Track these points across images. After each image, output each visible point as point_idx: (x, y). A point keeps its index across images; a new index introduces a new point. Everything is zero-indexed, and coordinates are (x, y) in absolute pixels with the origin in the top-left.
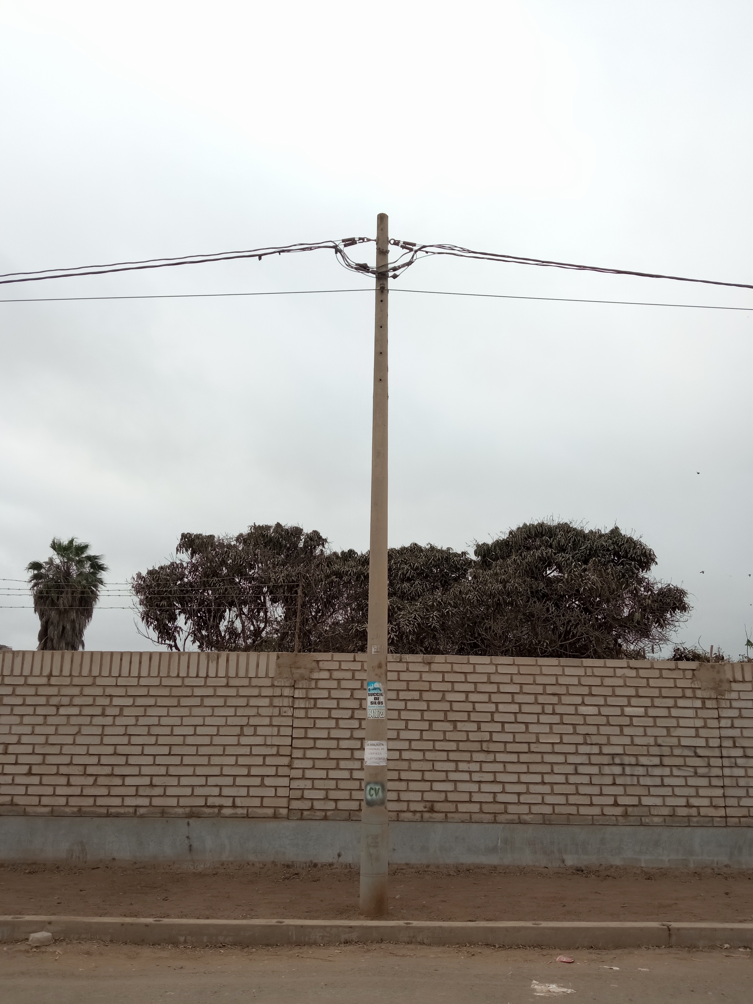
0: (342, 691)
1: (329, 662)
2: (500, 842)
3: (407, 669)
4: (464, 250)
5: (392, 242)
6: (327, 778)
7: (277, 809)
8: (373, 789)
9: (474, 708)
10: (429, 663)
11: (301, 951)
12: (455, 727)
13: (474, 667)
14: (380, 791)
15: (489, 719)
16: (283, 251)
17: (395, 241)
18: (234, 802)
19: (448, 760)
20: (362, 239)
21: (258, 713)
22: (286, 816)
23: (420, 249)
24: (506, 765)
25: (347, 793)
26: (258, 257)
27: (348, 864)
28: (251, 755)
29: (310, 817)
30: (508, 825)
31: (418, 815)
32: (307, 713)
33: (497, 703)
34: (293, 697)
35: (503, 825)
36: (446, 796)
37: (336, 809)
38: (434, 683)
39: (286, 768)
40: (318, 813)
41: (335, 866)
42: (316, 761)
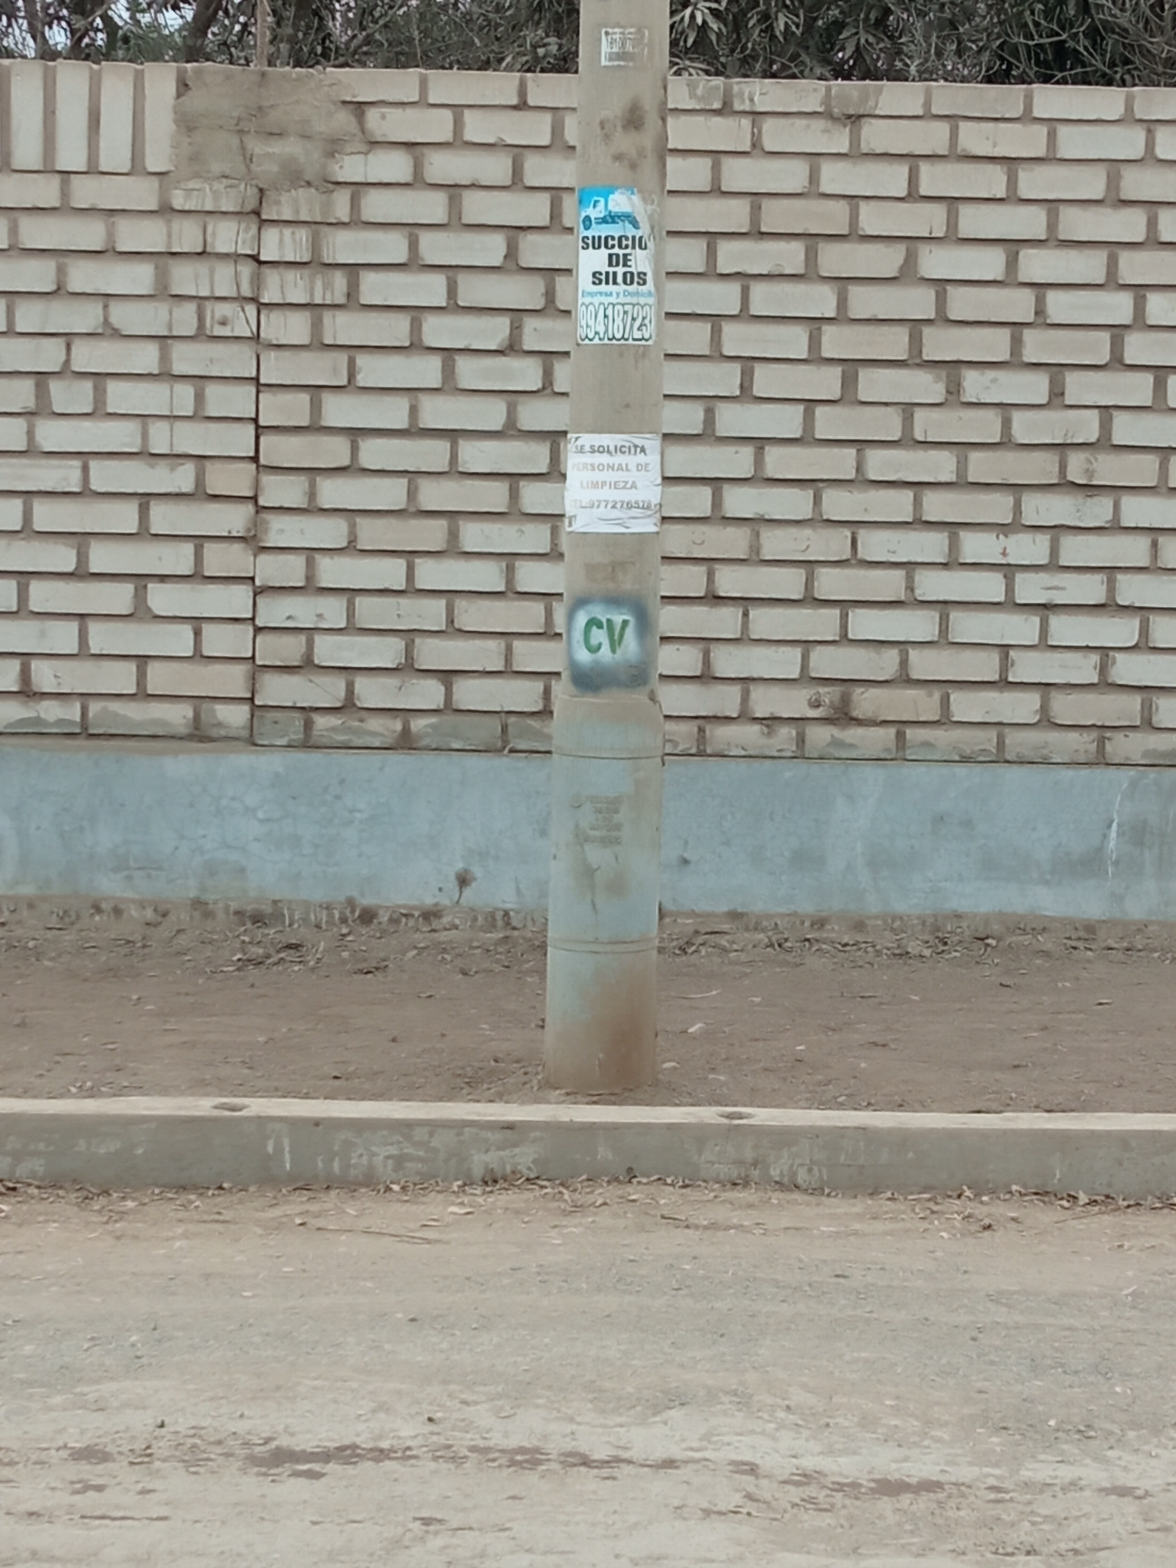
0: (469, 237)
1: (409, 111)
2: (1113, 834)
3: (754, 145)
6: (411, 590)
7: (205, 706)
8: (600, 626)
9: (1040, 312)
10: (855, 119)
11: (314, 1207)
12: (954, 389)
13: (1052, 136)
14: (630, 632)
15: (1103, 357)
18: (25, 675)
19: (920, 523)
21: (106, 322)
22: (245, 733)
24: (1162, 540)
25: (495, 646)
27: (499, 915)
28: (86, 493)
29: (341, 738)
30: (1152, 773)
31: (786, 733)
32: (317, 326)
33: (1140, 290)
34: (255, 258)
35: (1132, 772)
36: (904, 663)
37: (449, 708)
38: (873, 203)
39: (237, 547)
40: (375, 724)
41: (446, 920)
42: (362, 522)
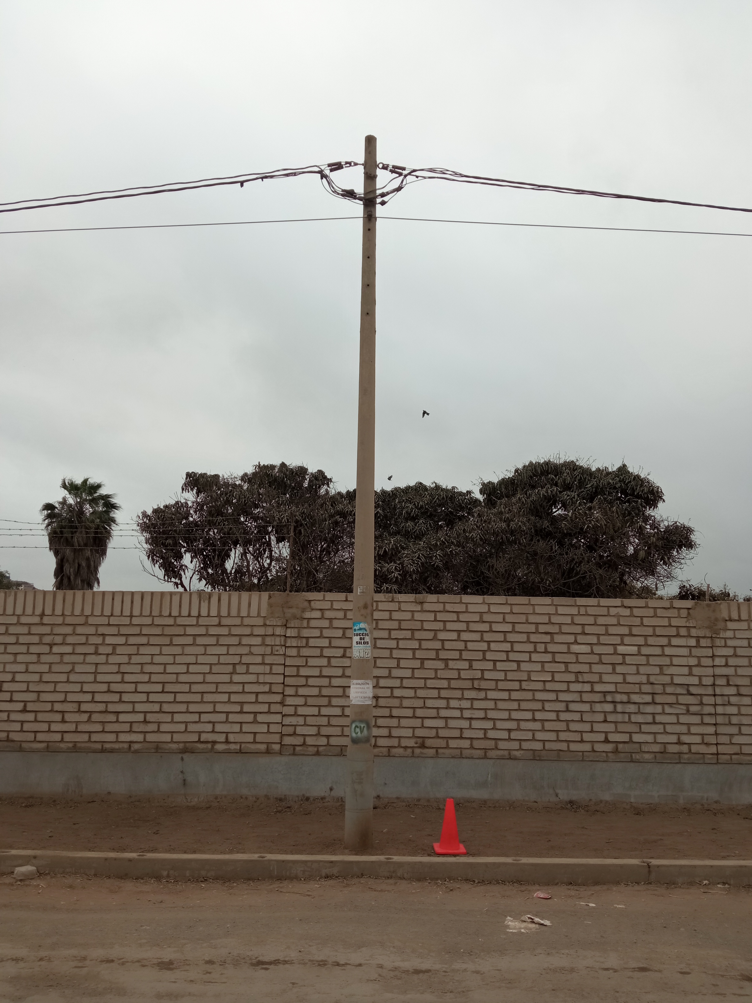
0: (334, 630)
1: (321, 602)
2: (490, 776)
3: (399, 609)
4: (456, 174)
5: (381, 166)
6: (319, 715)
7: (270, 745)
8: (358, 727)
9: (466, 647)
10: (422, 603)
11: (281, 885)
12: (447, 665)
13: (467, 607)
14: (365, 728)
15: (481, 658)
16: (266, 177)
17: (383, 165)
18: (227, 738)
19: (440, 698)
20: (349, 164)
21: (250, 651)
22: (279, 752)
23: (409, 174)
24: (497, 702)
25: (339, 729)
26: (239, 184)
27: (340, 798)
28: (243, 692)
29: (302, 752)
30: (498, 761)
31: (409, 750)
32: (299, 652)
33: (489, 642)
34: (285, 636)
35: (493, 761)
36: (437, 733)
37: (328, 745)
38: (427, 622)
39: (279, 705)
40: (310, 749)
41: (327, 800)
42: (309, 699)
